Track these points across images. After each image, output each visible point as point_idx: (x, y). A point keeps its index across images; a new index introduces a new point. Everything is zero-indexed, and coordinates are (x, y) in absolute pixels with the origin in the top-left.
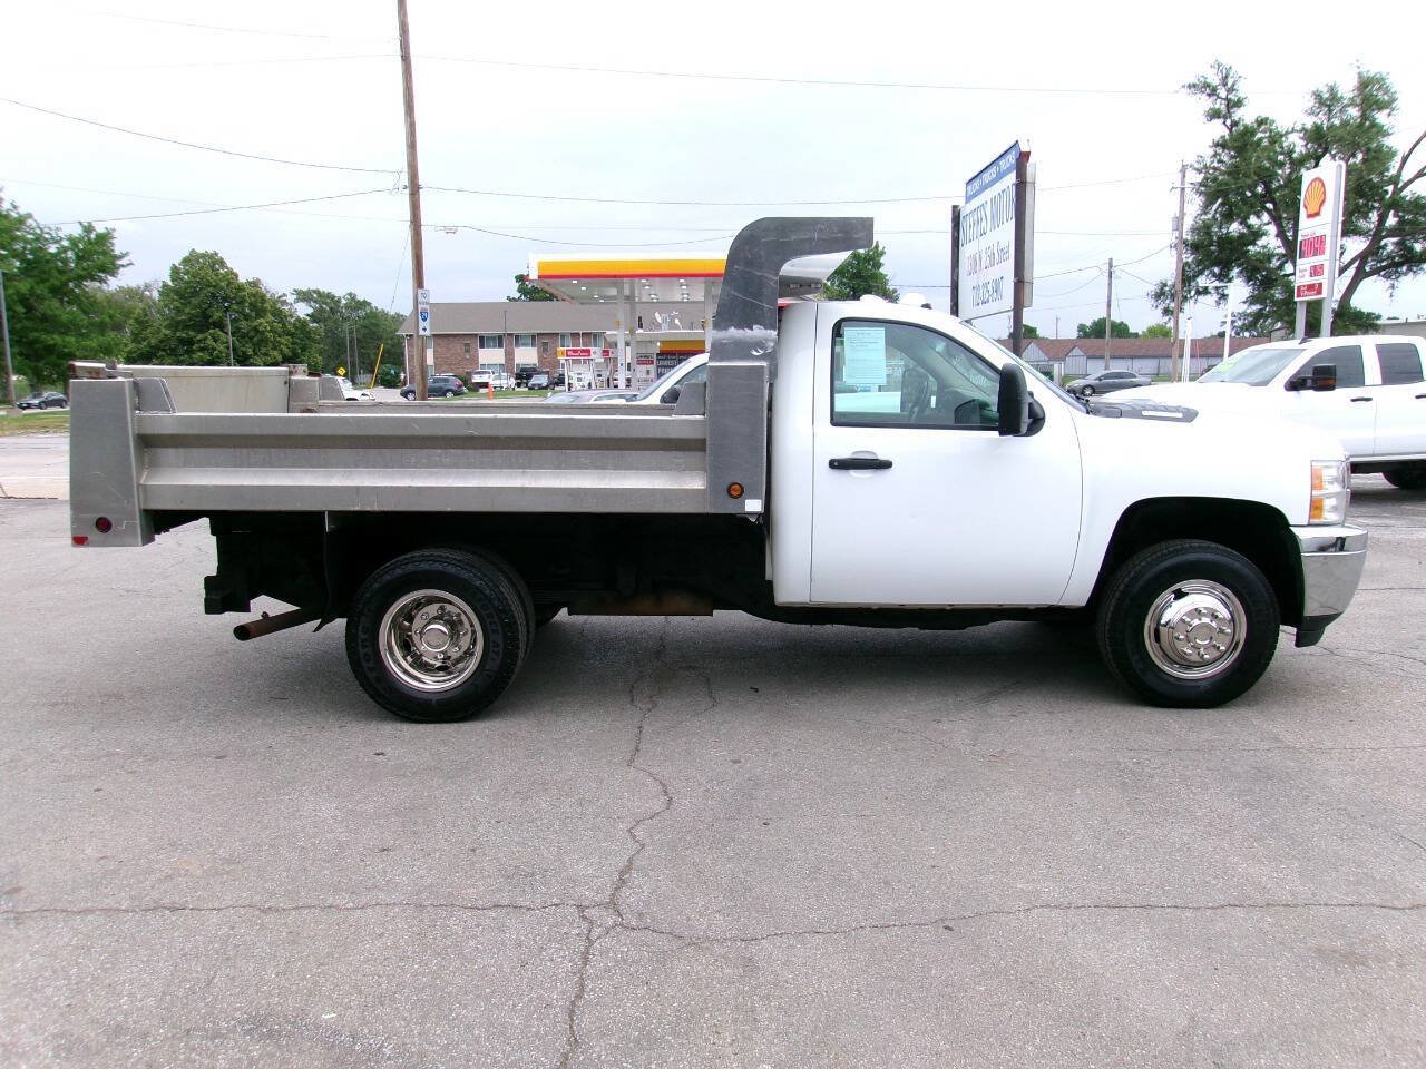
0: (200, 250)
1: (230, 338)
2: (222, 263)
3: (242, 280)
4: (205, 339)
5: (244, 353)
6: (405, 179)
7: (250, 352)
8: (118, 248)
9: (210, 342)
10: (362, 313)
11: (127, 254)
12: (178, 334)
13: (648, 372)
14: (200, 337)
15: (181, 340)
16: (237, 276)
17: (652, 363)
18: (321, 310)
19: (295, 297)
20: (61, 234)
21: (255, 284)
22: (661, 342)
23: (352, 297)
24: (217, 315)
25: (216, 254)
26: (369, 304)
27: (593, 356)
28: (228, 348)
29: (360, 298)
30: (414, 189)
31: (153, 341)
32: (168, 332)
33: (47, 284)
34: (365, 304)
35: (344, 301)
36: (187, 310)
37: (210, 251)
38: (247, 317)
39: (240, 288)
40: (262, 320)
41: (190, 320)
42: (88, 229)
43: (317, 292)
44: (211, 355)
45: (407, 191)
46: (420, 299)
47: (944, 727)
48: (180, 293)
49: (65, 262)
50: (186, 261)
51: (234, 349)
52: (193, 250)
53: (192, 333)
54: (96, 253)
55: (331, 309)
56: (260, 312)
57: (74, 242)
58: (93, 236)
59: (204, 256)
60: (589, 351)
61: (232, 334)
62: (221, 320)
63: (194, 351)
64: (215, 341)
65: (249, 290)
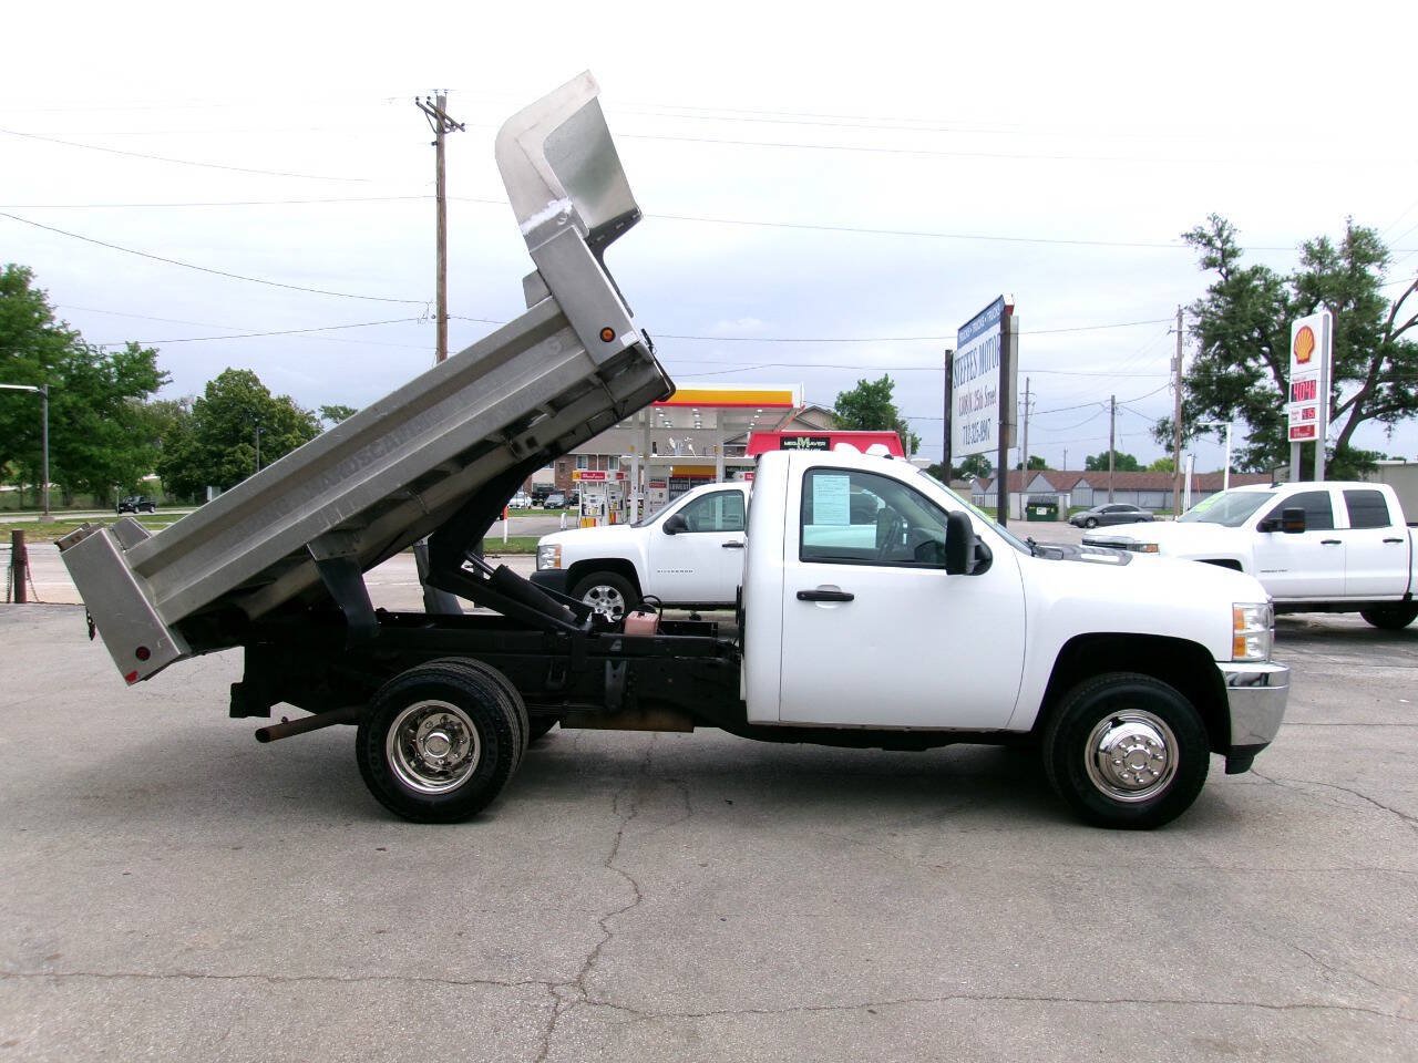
0: (236, 368)
1: (258, 450)
2: (256, 381)
3: (273, 397)
4: (235, 451)
6: (434, 310)
8: (160, 365)
9: (239, 455)
11: (168, 373)
12: (209, 447)
13: (661, 495)
14: (230, 450)
15: (212, 454)
16: (268, 393)
17: (665, 487)
19: (323, 413)
20: (105, 352)
21: (286, 401)
22: (674, 466)
24: (247, 430)
25: (251, 373)
27: (606, 479)
28: (255, 461)
30: (442, 318)
31: (185, 454)
32: (198, 445)
33: (90, 398)
36: (219, 425)
37: (246, 370)
38: (275, 432)
39: (271, 404)
40: (289, 435)
41: (222, 433)
42: (134, 348)
43: (344, 409)
44: (239, 467)
45: (436, 320)
47: (898, 840)
48: (211, 407)
49: (108, 377)
50: (221, 378)
51: (261, 462)
52: (229, 369)
53: (222, 447)
54: (139, 369)
56: (288, 428)
57: (118, 359)
58: (136, 354)
59: (240, 373)
60: (603, 475)
61: (261, 448)
62: (251, 434)
63: (222, 464)
64: (244, 454)
65: (280, 406)
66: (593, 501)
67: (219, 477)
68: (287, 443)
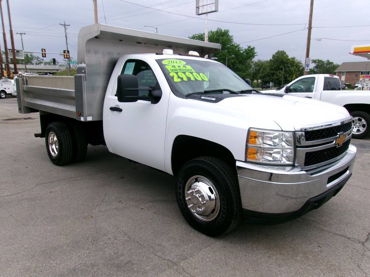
0: (280, 50)
2: (285, 53)
3: (290, 57)
4: (277, 73)
5: (286, 77)
7: (288, 76)
8: (255, 51)
9: (278, 74)
10: (330, 65)
11: (256, 53)
12: (271, 72)
14: (276, 72)
15: (272, 73)
16: (288, 56)
18: (318, 65)
19: (312, 62)
20: (243, 49)
21: (293, 58)
23: (328, 61)
24: (281, 67)
26: (333, 63)
28: (282, 75)
29: (331, 61)
30: (310, 28)
31: (265, 74)
32: (269, 71)
33: (238, 60)
34: (332, 63)
35: (325, 62)
36: (274, 66)
37: (283, 50)
38: (289, 67)
39: (288, 60)
40: (292, 68)
41: (275, 68)
42: (249, 47)
43: (318, 60)
44: (278, 77)
45: (308, 29)
46: (307, 61)
48: (274, 62)
49: (244, 55)
50: (276, 53)
51: (284, 75)
52: (279, 51)
53: (274, 72)
54: (250, 53)
55: (321, 65)
56: (293, 66)
57: (246, 50)
58: (250, 49)
59: (281, 52)
61: (284, 72)
62: (282, 68)
63: (274, 76)
64: (280, 73)
65: (291, 60)
66: (367, 85)
67: (273, 80)
68: (291, 70)
